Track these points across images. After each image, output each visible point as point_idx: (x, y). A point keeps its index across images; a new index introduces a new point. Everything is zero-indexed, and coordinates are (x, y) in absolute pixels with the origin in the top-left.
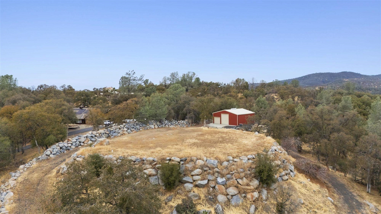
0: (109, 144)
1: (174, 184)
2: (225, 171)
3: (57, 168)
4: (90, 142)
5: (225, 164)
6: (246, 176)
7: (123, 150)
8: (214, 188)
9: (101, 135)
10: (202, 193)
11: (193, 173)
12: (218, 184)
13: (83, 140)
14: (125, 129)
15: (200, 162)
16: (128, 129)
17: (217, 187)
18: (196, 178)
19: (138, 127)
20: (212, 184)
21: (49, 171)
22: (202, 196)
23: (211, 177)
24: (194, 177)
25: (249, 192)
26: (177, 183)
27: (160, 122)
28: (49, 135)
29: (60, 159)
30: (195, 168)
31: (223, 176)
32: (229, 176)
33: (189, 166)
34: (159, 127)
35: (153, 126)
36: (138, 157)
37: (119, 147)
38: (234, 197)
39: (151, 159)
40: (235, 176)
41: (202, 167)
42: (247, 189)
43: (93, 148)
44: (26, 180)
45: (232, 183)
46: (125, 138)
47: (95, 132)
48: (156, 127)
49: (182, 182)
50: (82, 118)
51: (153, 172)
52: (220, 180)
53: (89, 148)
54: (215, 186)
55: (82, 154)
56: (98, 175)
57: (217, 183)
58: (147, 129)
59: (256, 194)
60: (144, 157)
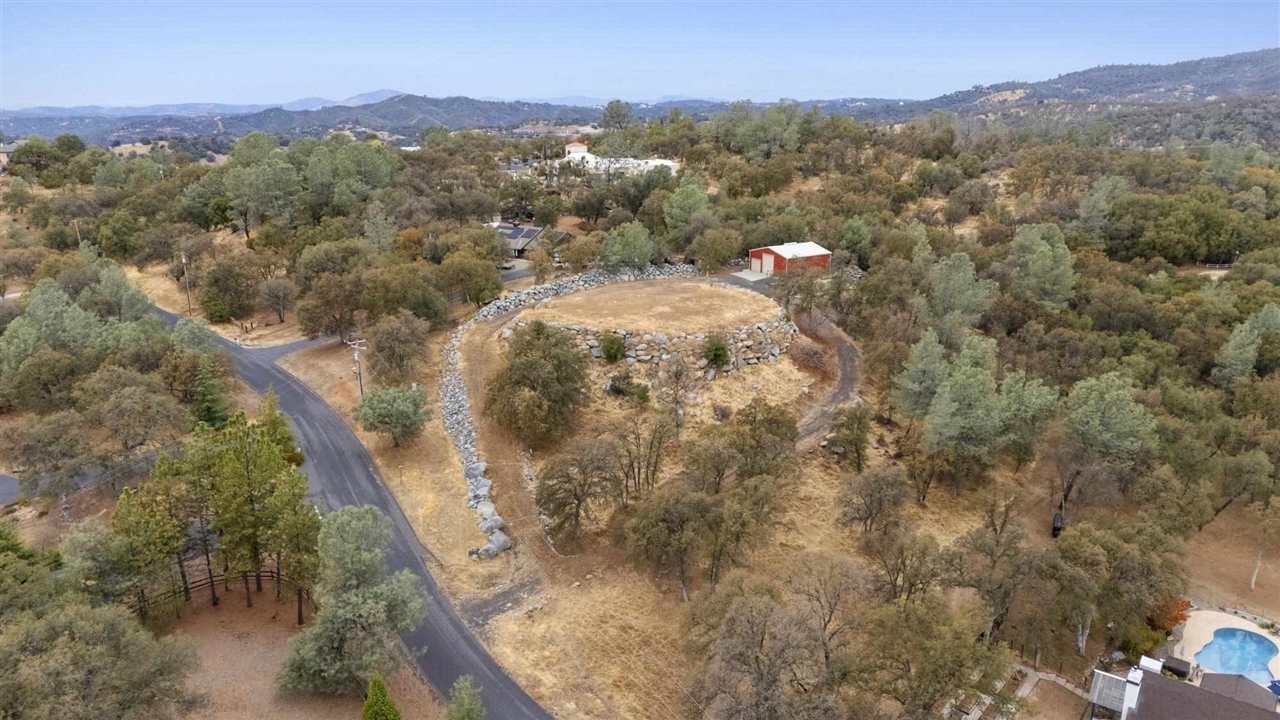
0: (555, 306)
1: (616, 358)
2: (672, 348)
3: (499, 332)
4: (533, 301)
5: (675, 340)
6: (694, 355)
7: (570, 316)
8: (657, 364)
9: (546, 294)
10: (643, 368)
11: (637, 348)
13: (523, 297)
14: (581, 283)
15: (647, 337)
16: (586, 282)
17: (660, 363)
18: (639, 353)
19: (601, 278)
20: (656, 360)
21: (490, 335)
22: (643, 371)
23: (656, 353)
26: (619, 356)
27: (640, 269)
28: (483, 290)
29: (499, 322)
30: (640, 343)
31: (668, 353)
32: (675, 353)
33: (635, 340)
34: (636, 280)
35: (626, 278)
36: (583, 326)
37: (567, 312)
39: (595, 329)
40: (682, 353)
41: (648, 343)
43: (536, 311)
44: (469, 342)
46: (578, 299)
47: (538, 287)
48: (632, 278)
49: (625, 356)
50: (519, 247)
51: (596, 343)
52: (664, 357)
53: (530, 311)
54: (658, 362)
55: (524, 318)
56: (539, 339)
57: (661, 359)
58: (616, 282)
59: (700, 374)
60: (589, 328)
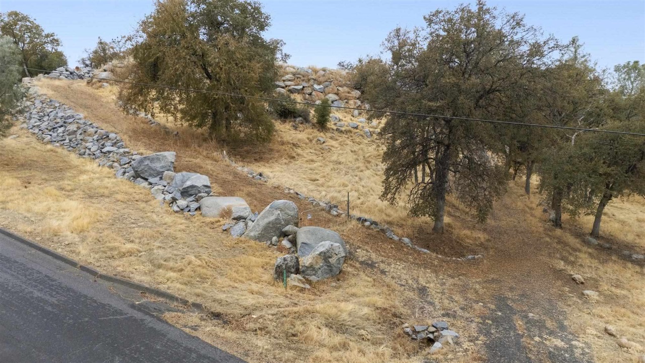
2: (321, 79)
5: (321, 73)
8: (310, 94)
11: (284, 78)
12: (315, 90)
17: (314, 93)
18: (288, 83)
20: (308, 91)
23: (305, 84)
24: (286, 82)
25: (351, 99)
30: (285, 73)
31: (320, 83)
32: (327, 83)
38: (334, 102)
40: (334, 83)
41: (293, 74)
42: (349, 97)
45: (331, 90)
49: (274, 87)
52: (316, 87)
54: (311, 93)
